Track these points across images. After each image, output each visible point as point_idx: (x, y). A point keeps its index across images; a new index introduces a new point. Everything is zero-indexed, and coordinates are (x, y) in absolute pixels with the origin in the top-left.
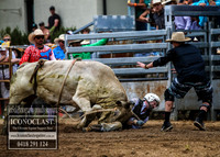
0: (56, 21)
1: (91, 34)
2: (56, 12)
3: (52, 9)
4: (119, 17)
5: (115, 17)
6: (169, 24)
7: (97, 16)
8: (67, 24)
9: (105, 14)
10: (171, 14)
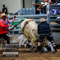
0: (5, 10)
1: (19, 15)
2: (5, 7)
3: (4, 6)
4: (29, 9)
5: (28, 9)
6: (48, 12)
7: (21, 9)
8: (9, 11)
9: (24, 8)
10: (49, 8)
